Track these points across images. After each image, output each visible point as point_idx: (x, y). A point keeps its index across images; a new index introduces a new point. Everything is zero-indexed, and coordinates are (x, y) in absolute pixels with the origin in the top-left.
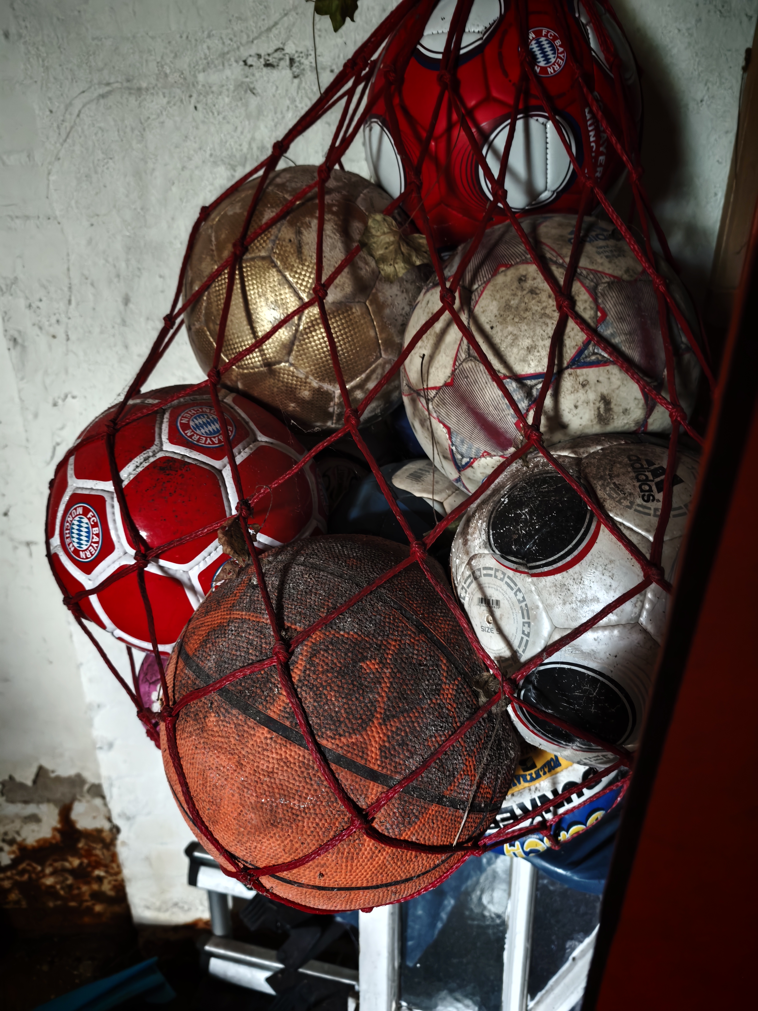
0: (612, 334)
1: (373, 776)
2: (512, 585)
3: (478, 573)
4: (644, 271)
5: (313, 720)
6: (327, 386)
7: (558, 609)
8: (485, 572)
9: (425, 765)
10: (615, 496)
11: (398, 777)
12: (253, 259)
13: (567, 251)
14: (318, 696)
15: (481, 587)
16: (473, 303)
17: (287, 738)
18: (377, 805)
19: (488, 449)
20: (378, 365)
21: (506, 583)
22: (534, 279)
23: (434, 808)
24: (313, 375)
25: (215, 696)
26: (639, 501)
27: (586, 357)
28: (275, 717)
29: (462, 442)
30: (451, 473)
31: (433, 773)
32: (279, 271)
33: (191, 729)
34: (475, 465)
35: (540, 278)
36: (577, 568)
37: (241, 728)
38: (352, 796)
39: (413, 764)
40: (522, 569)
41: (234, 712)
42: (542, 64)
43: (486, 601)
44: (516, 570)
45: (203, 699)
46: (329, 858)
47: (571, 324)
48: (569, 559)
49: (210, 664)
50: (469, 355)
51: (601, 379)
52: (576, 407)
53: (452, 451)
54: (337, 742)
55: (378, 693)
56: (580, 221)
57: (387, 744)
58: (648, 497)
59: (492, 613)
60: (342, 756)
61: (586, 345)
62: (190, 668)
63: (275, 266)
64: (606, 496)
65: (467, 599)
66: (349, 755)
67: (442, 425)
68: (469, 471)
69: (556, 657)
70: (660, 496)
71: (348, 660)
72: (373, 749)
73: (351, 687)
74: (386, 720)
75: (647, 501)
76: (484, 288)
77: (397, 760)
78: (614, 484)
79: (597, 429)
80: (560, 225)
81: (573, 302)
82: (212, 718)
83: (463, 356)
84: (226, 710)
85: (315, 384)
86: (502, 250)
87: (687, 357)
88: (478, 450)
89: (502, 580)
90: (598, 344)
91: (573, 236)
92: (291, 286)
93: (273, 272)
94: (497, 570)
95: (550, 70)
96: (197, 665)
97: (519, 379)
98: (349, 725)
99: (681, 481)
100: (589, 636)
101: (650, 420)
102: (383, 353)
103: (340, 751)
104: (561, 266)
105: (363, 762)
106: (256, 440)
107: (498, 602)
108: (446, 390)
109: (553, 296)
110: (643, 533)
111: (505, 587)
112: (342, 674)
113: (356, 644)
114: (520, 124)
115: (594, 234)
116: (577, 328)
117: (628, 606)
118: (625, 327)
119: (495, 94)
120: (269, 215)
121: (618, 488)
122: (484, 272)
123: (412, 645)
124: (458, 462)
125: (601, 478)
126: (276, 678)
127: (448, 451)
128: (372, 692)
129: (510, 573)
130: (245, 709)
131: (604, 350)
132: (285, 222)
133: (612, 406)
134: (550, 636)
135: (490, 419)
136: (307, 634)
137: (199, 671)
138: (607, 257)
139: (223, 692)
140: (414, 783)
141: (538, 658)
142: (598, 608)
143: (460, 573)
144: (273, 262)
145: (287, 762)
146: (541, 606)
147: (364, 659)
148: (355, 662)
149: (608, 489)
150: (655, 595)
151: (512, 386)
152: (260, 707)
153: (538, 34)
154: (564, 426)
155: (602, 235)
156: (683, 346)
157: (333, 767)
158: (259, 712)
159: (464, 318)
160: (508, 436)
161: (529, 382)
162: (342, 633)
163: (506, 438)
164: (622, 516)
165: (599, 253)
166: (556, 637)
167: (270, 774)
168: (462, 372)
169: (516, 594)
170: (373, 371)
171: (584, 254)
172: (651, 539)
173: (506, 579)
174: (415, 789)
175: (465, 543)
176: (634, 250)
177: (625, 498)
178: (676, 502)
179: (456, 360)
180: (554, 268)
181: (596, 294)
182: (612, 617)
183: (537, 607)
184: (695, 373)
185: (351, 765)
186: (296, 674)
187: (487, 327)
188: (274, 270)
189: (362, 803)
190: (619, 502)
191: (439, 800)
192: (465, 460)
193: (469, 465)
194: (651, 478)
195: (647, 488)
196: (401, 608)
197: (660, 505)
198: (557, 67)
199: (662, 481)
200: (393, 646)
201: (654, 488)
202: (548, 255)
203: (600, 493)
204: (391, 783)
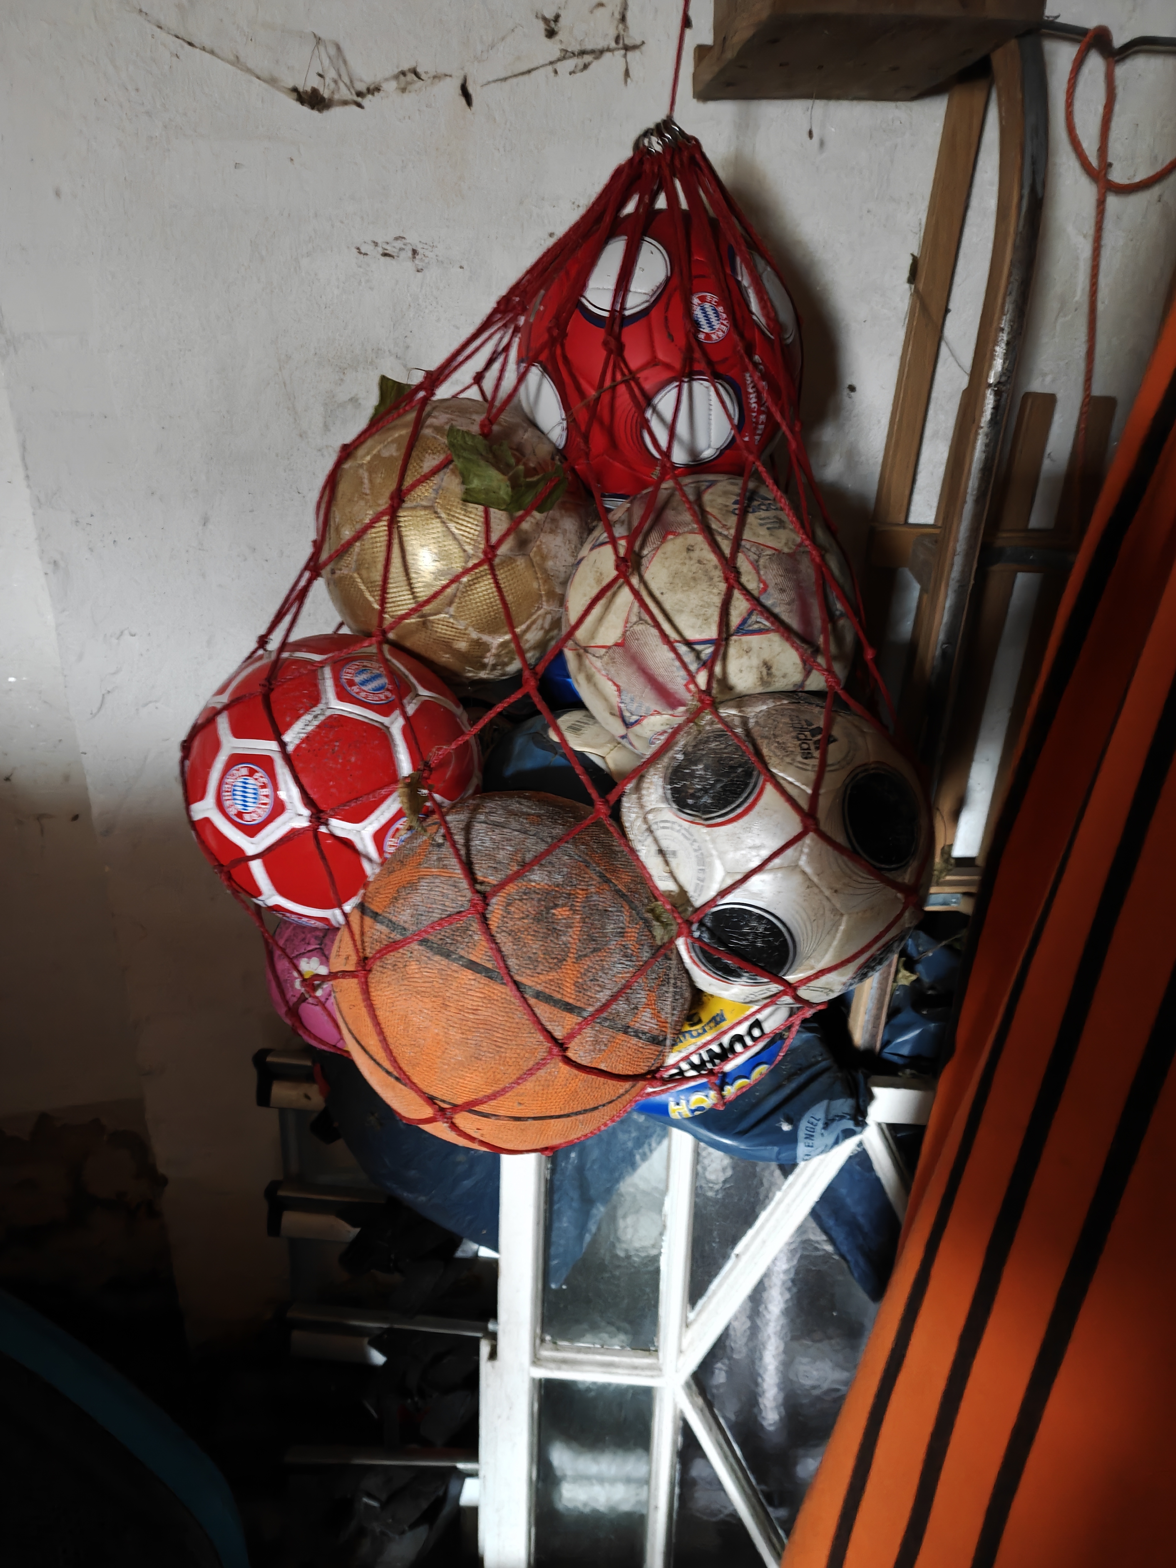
0: (773, 605)
1: (569, 1008)
2: (688, 835)
3: (654, 827)
4: (802, 542)
5: (512, 962)
6: (486, 638)
7: (731, 856)
8: (662, 825)
9: (614, 998)
10: (779, 753)
11: (591, 1009)
12: (414, 508)
13: (733, 520)
14: (516, 940)
15: (656, 840)
16: (643, 568)
17: (491, 978)
18: (571, 1036)
19: (659, 709)
20: (539, 616)
21: (683, 834)
22: (702, 550)
23: (621, 1036)
24: (473, 626)
25: (415, 946)
26: (799, 758)
27: (750, 626)
28: (478, 961)
29: (632, 700)
30: (618, 729)
31: (621, 1006)
32: (443, 522)
33: (388, 979)
34: (645, 722)
35: (706, 547)
36: (746, 819)
37: (444, 972)
38: (549, 1028)
39: (603, 996)
40: (697, 820)
41: (437, 958)
42: (707, 330)
43: (661, 852)
44: (692, 822)
45: (401, 950)
46: (529, 1085)
47: (737, 593)
48: (739, 811)
49: (404, 916)
50: (641, 619)
51: (763, 646)
52: (741, 671)
53: (620, 708)
54: (536, 979)
55: (570, 936)
56: (744, 488)
57: (580, 980)
58: (807, 755)
59: (667, 863)
60: (541, 992)
61: (750, 614)
62: (382, 923)
63: (439, 517)
64: (771, 754)
65: (644, 852)
66: (547, 990)
67: (610, 683)
68: (637, 728)
69: (729, 899)
70: (817, 754)
71: (542, 908)
72: (568, 985)
73: (545, 931)
74: (579, 958)
75: (806, 758)
76: (654, 554)
77: (589, 993)
78: (778, 742)
79: (760, 690)
80: (726, 493)
81: (738, 574)
82: (413, 966)
83: (634, 619)
84: (428, 957)
85: (474, 635)
86: (670, 515)
87: (842, 622)
88: (648, 709)
89: (678, 831)
90: (762, 613)
91: (736, 506)
92: (455, 538)
93: (436, 523)
94: (674, 823)
95: (714, 337)
96: (390, 921)
97: (689, 644)
98: (546, 964)
99: (835, 740)
100: (756, 879)
101: (808, 682)
102: (544, 603)
103: (540, 988)
104: (726, 537)
105: (559, 996)
106: (418, 695)
107: (674, 853)
108: (617, 649)
109: (720, 567)
110: (803, 787)
111: (681, 838)
112: (538, 919)
113: (547, 893)
114: (685, 386)
115: (756, 503)
116: (741, 597)
117: (790, 852)
118: (785, 597)
119: (661, 356)
120: (430, 462)
121: (782, 746)
122: (654, 537)
123: (598, 893)
124: (627, 719)
125: (766, 737)
126: (475, 926)
127: (617, 709)
128: (565, 935)
129: (686, 824)
130: (447, 955)
131: (767, 619)
132: (447, 470)
133: (773, 670)
134: (723, 880)
135: (660, 679)
136: (502, 885)
137: (393, 925)
138: (768, 529)
139: (424, 942)
140: (605, 1015)
141: (712, 902)
142: (765, 853)
143: (635, 828)
144: (436, 512)
145: (491, 1000)
146: (714, 852)
147: (556, 906)
148: (548, 909)
149: (772, 747)
150: (813, 840)
151: (683, 649)
152: (462, 953)
153: (703, 299)
154: (731, 688)
155: (764, 505)
156: (838, 613)
157: (532, 1001)
158: (462, 957)
159: (635, 581)
160: (677, 696)
161: (698, 647)
162: (533, 884)
163: (675, 698)
164: (783, 771)
165: (761, 525)
166: (729, 882)
167: (475, 1011)
168: (633, 633)
169: (692, 844)
170: (533, 623)
171: (747, 526)
172: (809, 791)
173: (683, 831)
174: (606, 1019)
175: (640, 798)
176: (792, 522)
177: (787, 756)
178: (830, 760)
179: (627, 622)
180: (719, 539)
181: (758, 566)
182: (777, 861)
183: (711, 855)
184: (849, 638)
185: (548, 999)
186: (494, 922)
187: (657, 593)
188: (438, 520)
189: (559, 1034)
190: (782, 759)
191: (626, 1030)
192: (634, 718)
193: (637, 722)
194: (809, 737)
195: (805, 746)
196: (585, 861)
197: (815, 762)
198: (720, 334)
199: (819, 740)
200: (581, 895)
201: (812, 747)
202: (714, 526)
203: (765, 751)
204: (585, 1014)
